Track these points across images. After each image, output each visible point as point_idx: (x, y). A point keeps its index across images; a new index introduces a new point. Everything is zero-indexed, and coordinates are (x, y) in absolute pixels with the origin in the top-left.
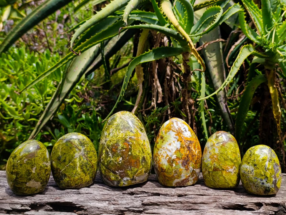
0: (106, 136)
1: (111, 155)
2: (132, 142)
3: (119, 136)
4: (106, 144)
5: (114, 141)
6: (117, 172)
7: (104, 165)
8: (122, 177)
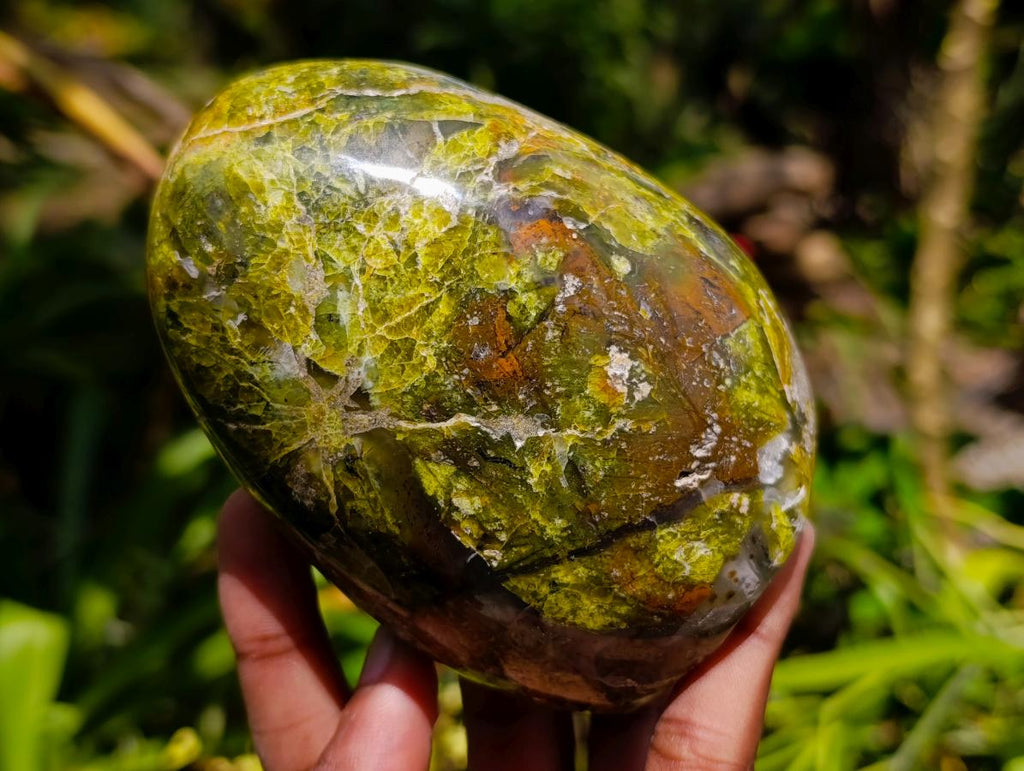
0: (313, 368)
1: (519, 428)
2: (548, 186)
3: (420, 248)
4: (381, 416)
5: (428, 310)
6: (690, 482)
7: (555, 560)
8: (746, 479)
